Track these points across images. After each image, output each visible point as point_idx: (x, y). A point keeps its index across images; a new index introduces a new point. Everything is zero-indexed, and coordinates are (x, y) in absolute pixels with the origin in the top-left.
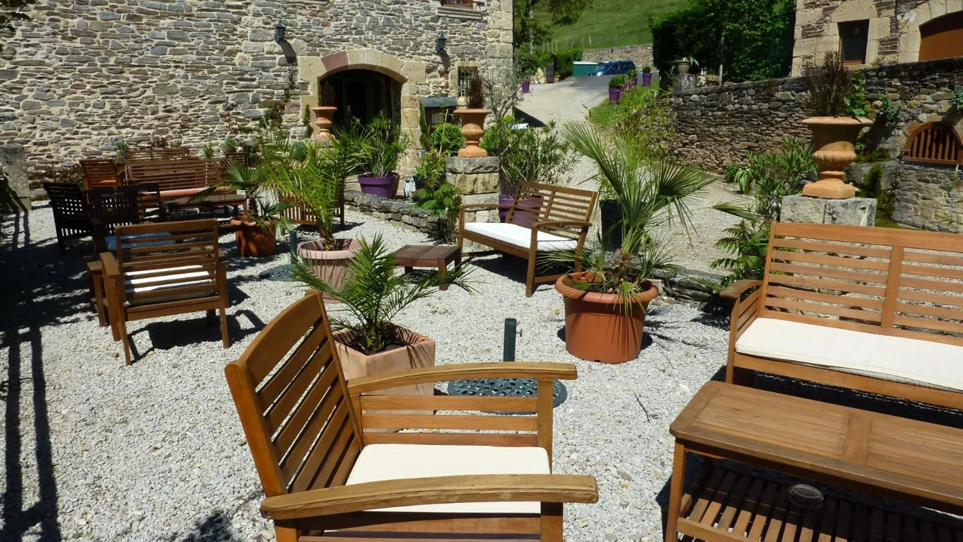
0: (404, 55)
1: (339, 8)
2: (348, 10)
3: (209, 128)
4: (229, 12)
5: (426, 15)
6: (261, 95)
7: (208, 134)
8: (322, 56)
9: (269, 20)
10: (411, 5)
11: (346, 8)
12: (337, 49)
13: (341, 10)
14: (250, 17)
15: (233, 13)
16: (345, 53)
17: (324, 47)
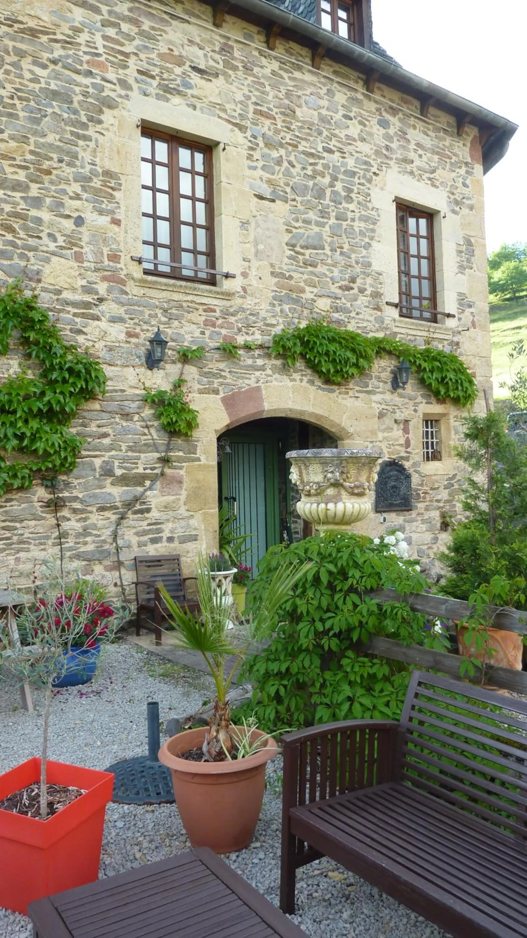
0: (347, 393)
1: (251, 314)
2: (265, 319)
3: (16, 529)
4: (68, 312)
5: (377, 330)
6: (116, 463)
7: (15, 538)
8: (222, 395)
9: (138, 330)
10: (357, 314)
11: (263, 314)
12: (247, 381)
13: (254, 318)
14: (103, 324)
15: (75, 315)
16: (258, 389)
17: (225, 377)
